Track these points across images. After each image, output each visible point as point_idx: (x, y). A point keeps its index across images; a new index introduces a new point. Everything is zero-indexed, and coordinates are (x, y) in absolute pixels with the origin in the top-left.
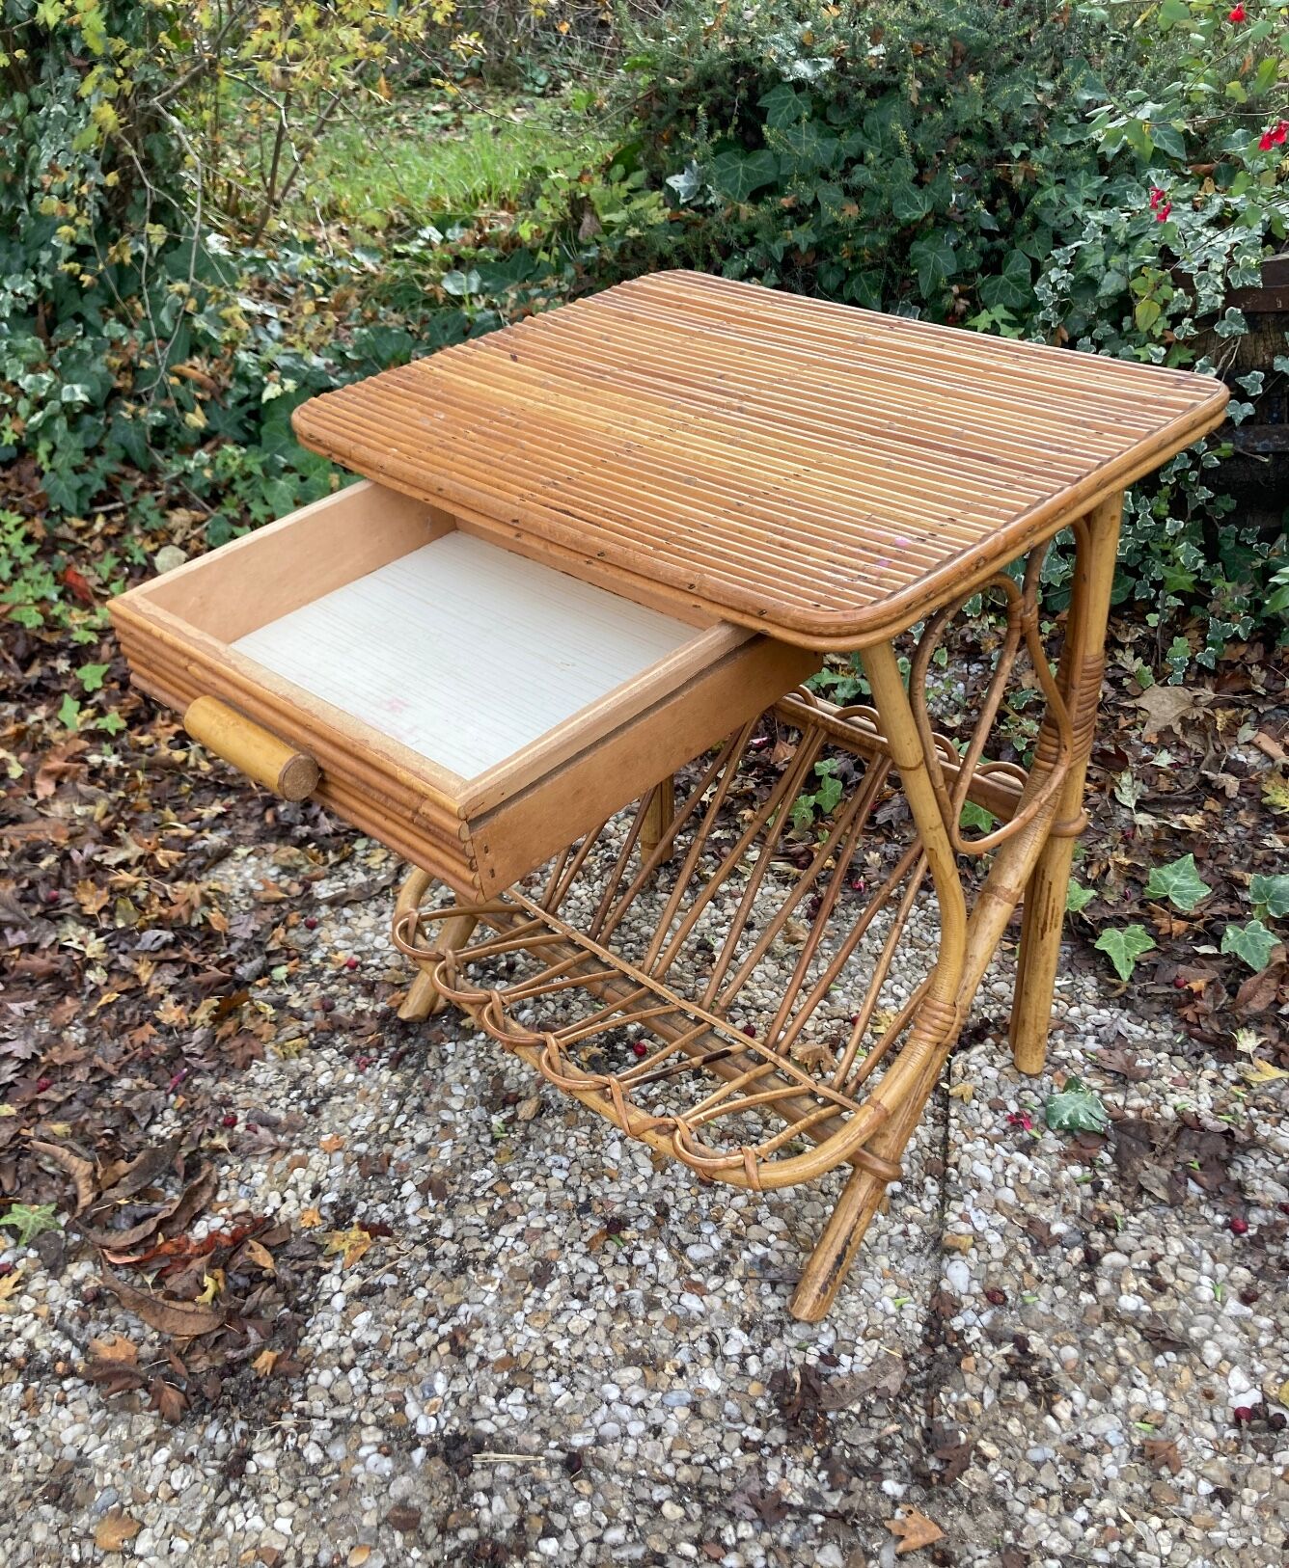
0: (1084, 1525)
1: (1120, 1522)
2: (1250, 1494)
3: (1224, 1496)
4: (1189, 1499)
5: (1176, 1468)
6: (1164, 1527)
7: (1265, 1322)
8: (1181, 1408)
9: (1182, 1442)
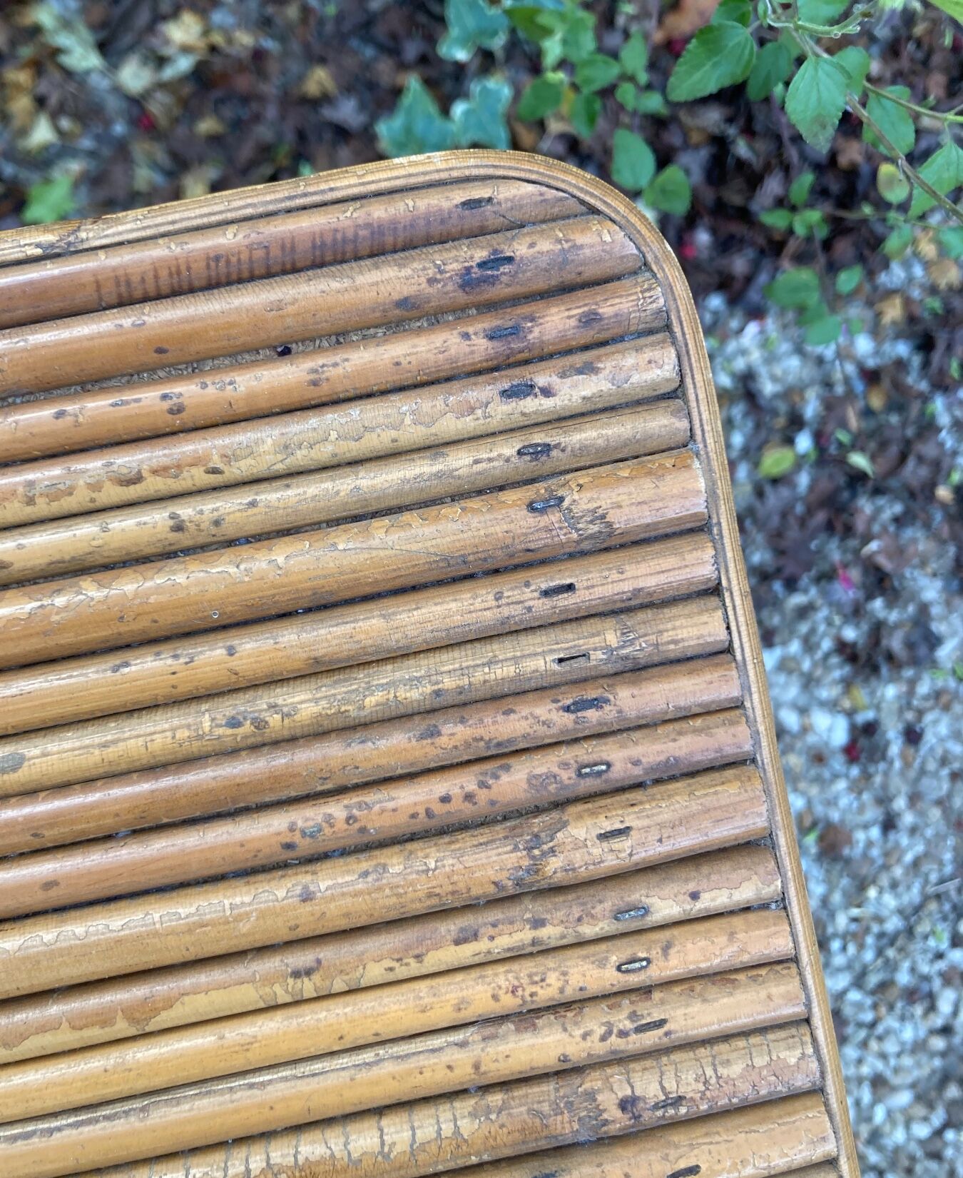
0: (844, 949)
1: (855, 920)
2: (900, 803)
3: (889, 824)
4: (875, 852)
5: (849, 841)
6: (881, 892)
7: (795, 647)
8: (814, 791)
9: (835, 816)
